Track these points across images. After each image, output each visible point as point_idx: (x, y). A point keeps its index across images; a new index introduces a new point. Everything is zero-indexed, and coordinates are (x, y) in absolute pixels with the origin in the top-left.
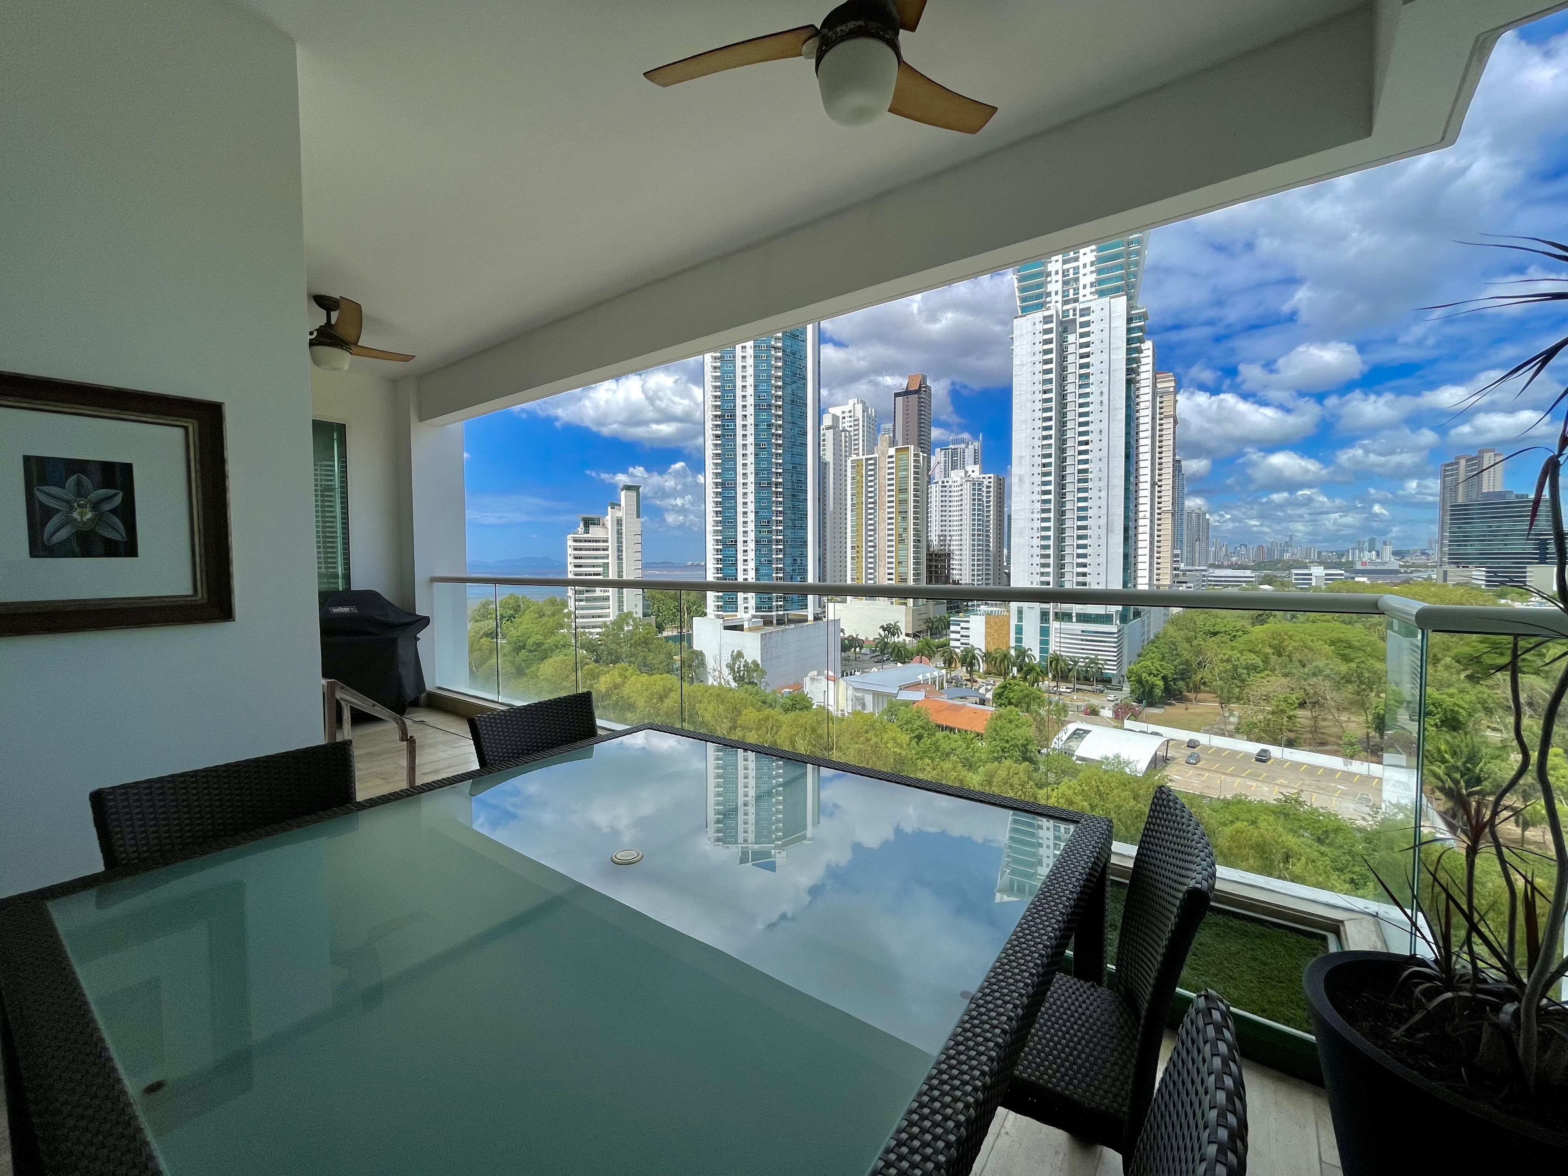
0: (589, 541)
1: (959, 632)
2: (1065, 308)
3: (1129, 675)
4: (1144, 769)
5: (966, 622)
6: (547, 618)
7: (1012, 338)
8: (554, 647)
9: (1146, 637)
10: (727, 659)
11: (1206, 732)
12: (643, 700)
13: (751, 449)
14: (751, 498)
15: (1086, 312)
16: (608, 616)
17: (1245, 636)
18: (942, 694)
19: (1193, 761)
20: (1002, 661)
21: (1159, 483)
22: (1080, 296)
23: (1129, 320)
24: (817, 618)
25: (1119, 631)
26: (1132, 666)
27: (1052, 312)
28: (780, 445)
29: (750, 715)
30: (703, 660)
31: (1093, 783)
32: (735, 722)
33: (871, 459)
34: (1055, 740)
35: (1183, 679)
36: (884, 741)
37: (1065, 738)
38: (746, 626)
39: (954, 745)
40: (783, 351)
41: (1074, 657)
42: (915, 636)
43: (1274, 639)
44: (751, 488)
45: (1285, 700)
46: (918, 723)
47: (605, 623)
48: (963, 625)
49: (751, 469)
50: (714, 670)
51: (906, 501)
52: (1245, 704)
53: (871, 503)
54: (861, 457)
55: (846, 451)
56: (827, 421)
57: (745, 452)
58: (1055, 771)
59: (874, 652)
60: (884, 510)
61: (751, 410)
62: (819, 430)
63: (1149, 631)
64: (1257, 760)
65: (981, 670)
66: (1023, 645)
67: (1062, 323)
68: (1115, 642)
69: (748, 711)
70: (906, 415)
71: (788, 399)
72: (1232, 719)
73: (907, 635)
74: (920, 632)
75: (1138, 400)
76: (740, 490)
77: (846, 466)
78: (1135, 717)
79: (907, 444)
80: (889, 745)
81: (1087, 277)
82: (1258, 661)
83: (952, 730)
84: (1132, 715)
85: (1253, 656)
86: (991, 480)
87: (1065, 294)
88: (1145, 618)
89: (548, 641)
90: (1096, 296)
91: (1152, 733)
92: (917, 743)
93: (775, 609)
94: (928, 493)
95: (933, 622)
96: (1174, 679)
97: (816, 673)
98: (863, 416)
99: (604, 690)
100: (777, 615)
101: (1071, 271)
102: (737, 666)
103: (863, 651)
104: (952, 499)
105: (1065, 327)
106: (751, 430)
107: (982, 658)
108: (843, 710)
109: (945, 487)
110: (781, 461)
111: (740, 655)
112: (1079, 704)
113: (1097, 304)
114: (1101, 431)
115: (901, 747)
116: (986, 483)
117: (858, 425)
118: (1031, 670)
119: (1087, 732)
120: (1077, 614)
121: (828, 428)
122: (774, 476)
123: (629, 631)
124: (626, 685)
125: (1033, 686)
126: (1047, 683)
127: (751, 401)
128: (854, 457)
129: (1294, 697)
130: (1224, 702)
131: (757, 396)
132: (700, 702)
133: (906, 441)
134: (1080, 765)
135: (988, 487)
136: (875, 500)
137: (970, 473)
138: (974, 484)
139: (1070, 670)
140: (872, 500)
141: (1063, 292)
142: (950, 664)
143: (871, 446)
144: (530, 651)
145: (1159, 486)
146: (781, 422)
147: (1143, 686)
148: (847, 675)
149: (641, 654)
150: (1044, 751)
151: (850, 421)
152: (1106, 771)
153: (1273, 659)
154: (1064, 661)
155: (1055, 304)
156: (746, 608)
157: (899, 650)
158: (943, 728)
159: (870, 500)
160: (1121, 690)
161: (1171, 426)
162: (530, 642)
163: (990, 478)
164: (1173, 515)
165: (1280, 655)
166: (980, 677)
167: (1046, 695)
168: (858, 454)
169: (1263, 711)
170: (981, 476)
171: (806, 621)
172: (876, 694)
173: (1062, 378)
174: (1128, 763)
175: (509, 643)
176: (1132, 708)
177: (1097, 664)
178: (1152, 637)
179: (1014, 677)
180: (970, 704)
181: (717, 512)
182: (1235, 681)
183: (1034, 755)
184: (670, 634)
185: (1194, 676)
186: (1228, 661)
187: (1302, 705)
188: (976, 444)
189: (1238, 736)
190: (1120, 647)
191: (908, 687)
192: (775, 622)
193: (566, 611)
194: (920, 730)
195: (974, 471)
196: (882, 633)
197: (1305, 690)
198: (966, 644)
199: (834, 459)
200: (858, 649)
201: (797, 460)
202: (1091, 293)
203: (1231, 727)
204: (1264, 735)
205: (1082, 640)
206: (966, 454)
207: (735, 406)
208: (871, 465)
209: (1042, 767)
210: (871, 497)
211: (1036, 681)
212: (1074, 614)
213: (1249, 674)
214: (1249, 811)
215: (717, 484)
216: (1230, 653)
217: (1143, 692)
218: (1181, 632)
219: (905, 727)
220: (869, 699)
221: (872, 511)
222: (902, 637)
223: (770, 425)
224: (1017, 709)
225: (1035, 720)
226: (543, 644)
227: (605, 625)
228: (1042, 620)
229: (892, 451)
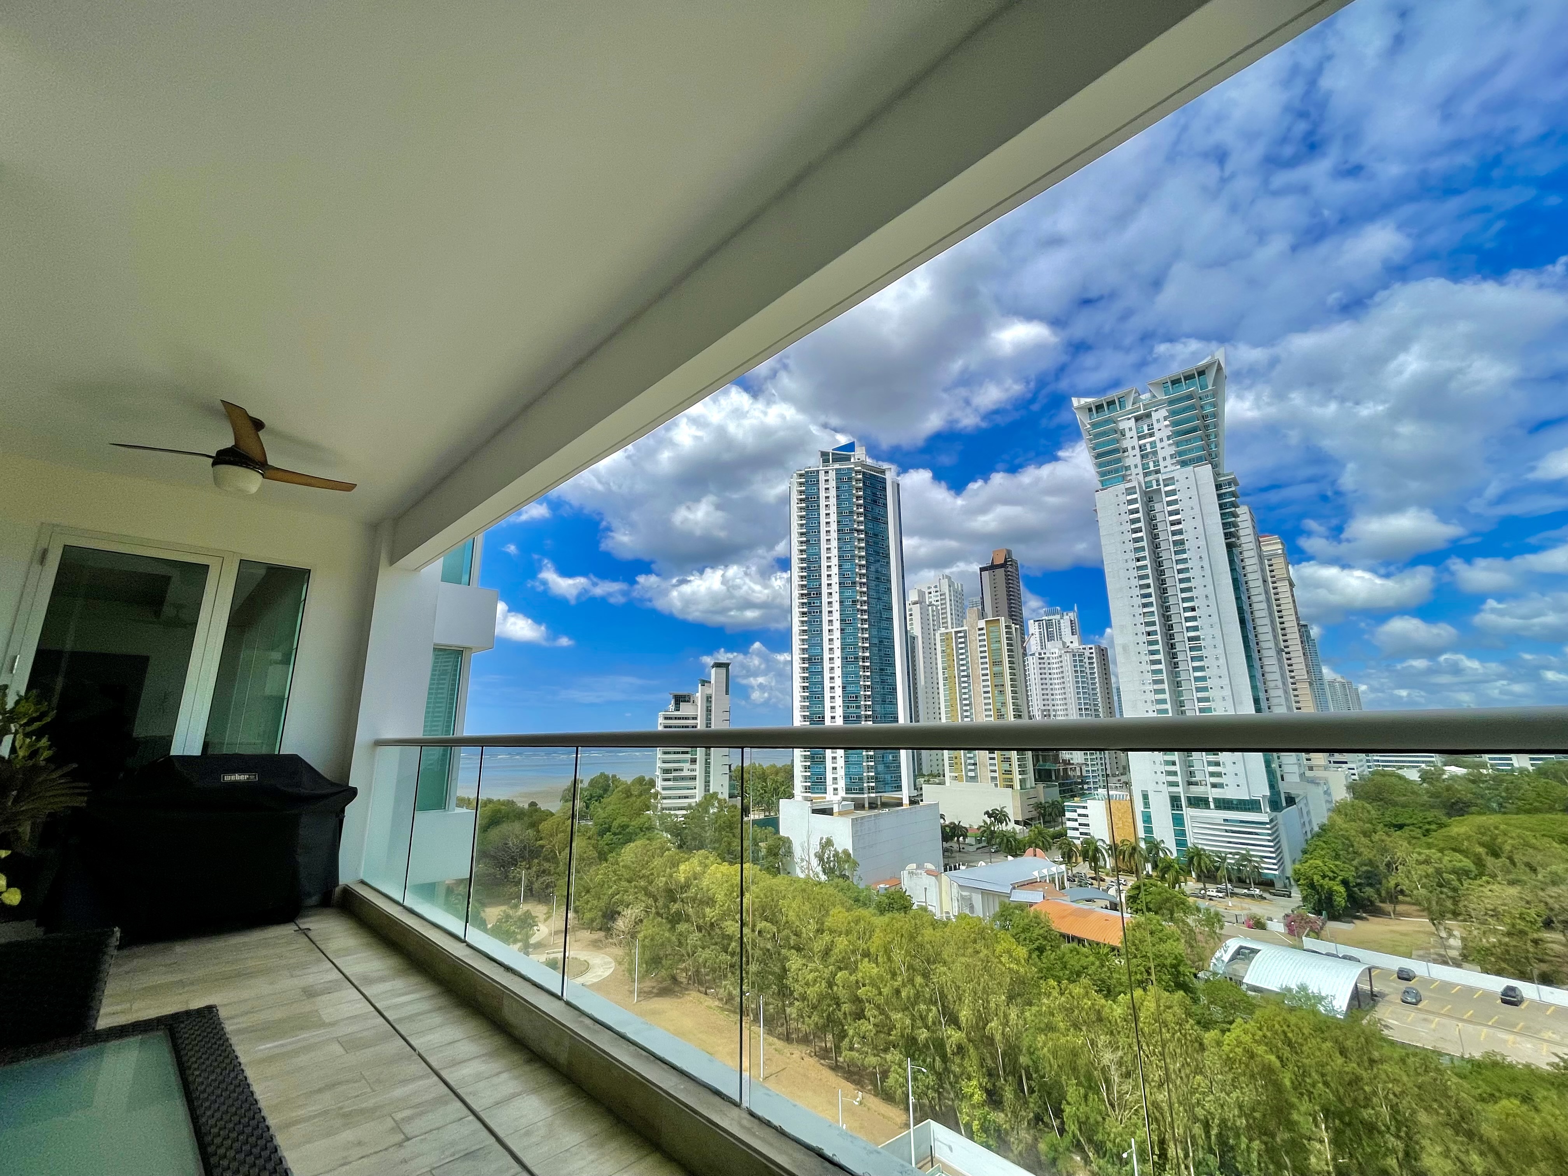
0: (679, 718)
1: (1076, 820)
2: (1147, 479)
3: (1296, 877)
4: (1344, 1008)
5: (1084, 807)
6: (634, 799)
7: (1095, 510)
8: (638, 830)
9: (1308, 829)
10: (815, 847)
11: (1421, 958)
12: (723, 893)
13: (837, 625)
14: (838, 672)
15: (1169, 481)
16: (693, 797)
17: (1443, 830)
18: (1064, 895)
19: (1412, 999)
20: (1131, 855)
21: (1286, 650)
22: (1161, 467)
23: (1218, 487)
24: (913, 802)
25: (1271, 821)
26: (1298, 866)
27: (1134, 483)
28: (866, 620)
29: (838, 916)
30: (790, 847)
31: (1277, 1026)
32: (823, 924)
33: (960, 632)
34: (1214, 960)
35: (1371, 885)
36: (997, 953)
37: (1226, 958)
38: (836, 810)
39: (1084, 962)
40: (866, 533)
41: (1220, 852)
42: (1026, 823)
43: (1483, 834)
44: (838, 663)
45: (1522, 917)
46: (1037, 931)
47: (690, 805)
48: (1080, 811)
49: (837, 644)
50: (802, 860)
51: (1001, 674)
52: (1465, 920)
53: (963, 676)
54: (950, 630)
55: (934, 625)
56: (912, 596)
57: (831, 628)
58: (1221, 1003)
59: (980, 841)
60: (979, 684)
61: (836, 588)
62: (905, 604)
63: (1310, 822)
64: (1505, 1002)
65: (1108, 867)
66: (1154, 835)
67: (1146, 493)
68: (1269, 835)
69: (836, 911)
70: (994, 588)
71: (873, 576)
72: (1452, 942)
73: (1017, 822)
74: (1031, 819)
75: (1243, 564)
76: (827, 665)
77: (935, 639)
78: (1317, 934)
79: (998, 616)
80: (1003, 959)
81: (1166, 449)
82: (1467, 863)
83: (1080, 941)
84: (1312, 930)
85: (1459, 856)
86: (1093, 651)
87: (1145, 467)
88: (1302, 805)
89: (632, 823)
90: (1179, 467)
91: (1344, 957)
92: (1039, 957)
93: (866, 791)
94: (1025, 666)
95: (1044, 807)
96: (1358, 885)
97: (914, 866)
98: (950, 591)
99: (683, 880)
100: (869, 798)
101: (1148, 446)
102: (826, 856)
103: (967, 841)
104: (1051, 671)
105: (1150, 498)
106: (836, 606)
107: (1107, 852)
108: (947, 913)
109: (1043, 658)
110: (867, 636)
111: (829, 843)
112: (1237, 912)
113: (1179, 473)
114: (1207, 597)
115: (1018, 963)
116: (1087, 654)
117: (945, 599)
118: (1168, 867)
119: (1255, 952)
120: (1214, 799)
121: (915, 603)
122: (861, 650)
123: (714, 813)
124: (706, 875)
125: (1174, 887)
126: (1191, 885)
127: (835, 579)
128: (943, 630)
129: (1533, 912)
130: (1436, 917)
131: (841, 575)
132: (784, 897)
133: (997, 612)
134: (1254, 998)
135: (1090, 658)
136: (968, 673)
137: (1068, 644)
138: (1074, 656)
139: (1218, 869)
140: (965, 673)
141: (1143, 465)
142: (1070, 858)
143: (960, 617)
144: (615, 834)
145: (1287, 653)
146: (865, 598)
147: (1318, 893)
148: (951, 870)
149: (726, 839)
150: (1201, 975)
151: (937, 596)
152: (1292, 1009)
153: (1490, 861)
154: (1208, 857)
155: (1137, 478)
156: (836, 789)
157: (1008, 841)
158: (1070, 939)
159: (962, 674)
160: (1289, 896)
161: (1288, 588)
162: (615, 824)
163: (1091, 648)
164: (1311, 684)
165: (1496, 854)
166: (1107, 875)
167: (1191, 900)
168: (947, 628)
169: (1495, 931)
170: (1081, 647)
171: (901, 804)
172: (984, 893)
173: (1155, 547)
174: (1320, 999)
175: (596, 824)
176: (1309, 922)
177: (1250, 861)
178: (1316, 829)
179: (1149, 876)
180: (1098, 908)
181: (804, 688)
182: (1445, 890)
183: (1189, 979)
184: (757, 817)
185: (1384, 881)
186: (1427, 862)
187: (1548, 924)
188: (1071, 614)
189: (1465, 965)
190: (1276, 839)
191: (1022, 885)
192: (867, 805)
193: (653, 791)
194: (1041, 941)
195: (1074, 642)
196: (988, 821)
197: (1546, 903)
198: (1086, 834)
199: (922, 633)
200: (961, 839)
201: (884, 633)
202: (1172, 464)
203: (1454, 953)
204: (1504, 965)
205: (1226, 831)
206: (1062, 625)
207: (820, 585)
208: (960, 637)
209: (1202, 998)
210: (963, 671)
211: (1177, 881)
212: (1211, 800)
213: (1460, 880)
214: (1514, 1080)
215: (803, 659)
216: (1427, 851)
217: (1320, 900)
218: (1353, 823)
219: (1023, 936)
220: (977, 899)
221: (966, 685)
222: (1011, 825)
223: (854, 602)
224: (1158, 917)
225: (1183, 932)
226: (628, 826)
227: (689, 807)
228: (1173, 806)
229: (982, 624)
